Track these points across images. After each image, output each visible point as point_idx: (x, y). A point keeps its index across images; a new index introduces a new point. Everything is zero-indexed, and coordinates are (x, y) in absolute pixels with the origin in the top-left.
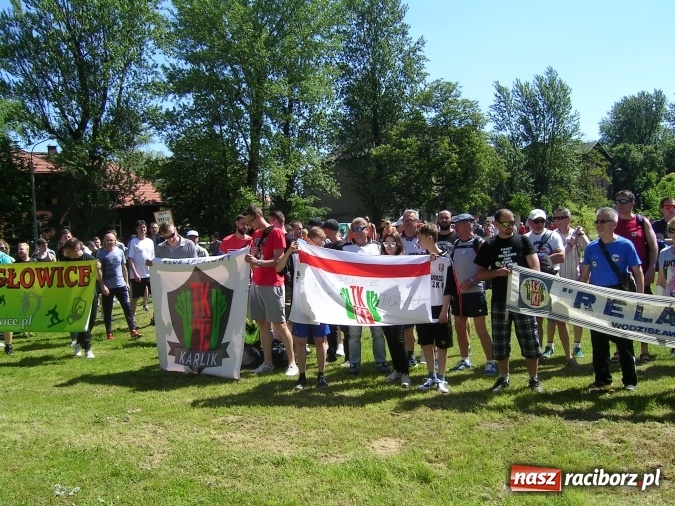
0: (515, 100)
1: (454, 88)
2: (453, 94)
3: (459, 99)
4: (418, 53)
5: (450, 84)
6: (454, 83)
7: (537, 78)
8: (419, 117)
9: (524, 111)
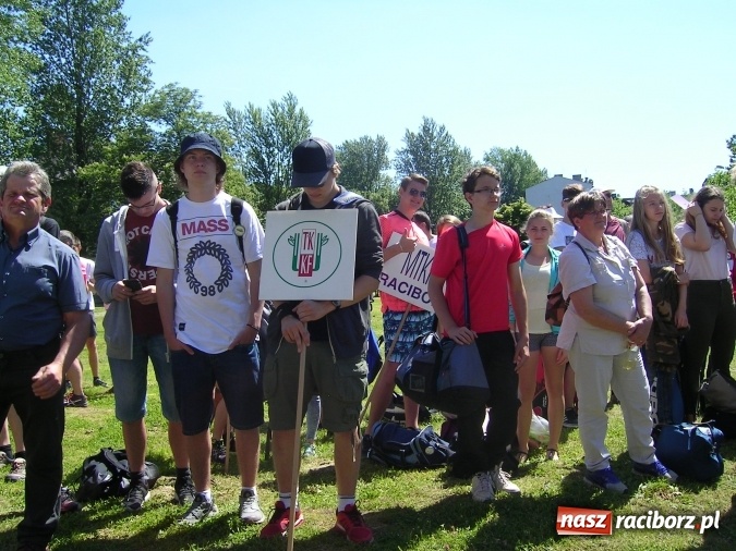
0: (246, 127)
1: (192, 96)
2: (191, 104)
3: (198, 111)
4: (141, 52)
5: (187, 91)
6: (192, 89)
7: (274, 105)
8: (144, 130)
9: (254, 142)
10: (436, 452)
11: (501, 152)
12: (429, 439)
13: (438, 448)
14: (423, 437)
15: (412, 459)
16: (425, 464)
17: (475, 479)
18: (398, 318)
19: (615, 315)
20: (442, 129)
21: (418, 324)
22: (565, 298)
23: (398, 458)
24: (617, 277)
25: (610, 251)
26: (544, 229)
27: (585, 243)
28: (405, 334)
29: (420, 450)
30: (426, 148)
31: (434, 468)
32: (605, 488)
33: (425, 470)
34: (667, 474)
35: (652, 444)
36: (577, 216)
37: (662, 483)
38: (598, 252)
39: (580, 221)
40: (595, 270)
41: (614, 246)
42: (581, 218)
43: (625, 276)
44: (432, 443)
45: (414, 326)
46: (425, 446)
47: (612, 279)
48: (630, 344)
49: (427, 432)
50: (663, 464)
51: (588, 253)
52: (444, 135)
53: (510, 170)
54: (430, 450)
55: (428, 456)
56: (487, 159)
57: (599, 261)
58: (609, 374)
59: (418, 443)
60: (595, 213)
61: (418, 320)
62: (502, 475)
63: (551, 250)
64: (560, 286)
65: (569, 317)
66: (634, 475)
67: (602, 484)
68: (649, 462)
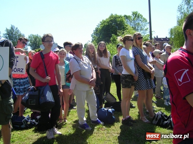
10: (31, 123)
11: (33, 35)
12: (28, 119)
13: (31, 122)
14: (27, 119)
15: (23, 126)
16: (28, 127)
17: (47, 132)
18: (16, 81)
19: (87, 79)
20: (17, 28)
21: (23, 82)
22: (72, 74)
23: (18, 126)
24: (86, 68)
25: (84, 60)
26: (64, 54)
27: (77, 58)
28: (19, 86)
29: (26, 123)
30: (12, 34)
31: (30, 128)
32: (86, 129)
33: (28, 129)
34: (101, 123)
35: (97, 115)
36: (74, 50)
37: (101, 126)
38: (81, 60)
39: (75, 51)
40: (80, 66)
41: (85, 59)
42: (76, 50)
43: (89, 67)
44: (29, 120)
45: (22, 83)
46: (27, 122)
47: (85, 68)
48: (91, 87)
49: (28, 117)
50: (100, 120)
51: (78, 61)
52: (17, 30)
53: (36, 40)
54: (29, 123)
55: (28, 125)
56: (29, 37)
57: (81, 63)
58: (85, 96)
59: (25, 121)
60: (79, 49)
61: (23, 81)
62: (56, 129)
63: (65, 61)
64: (70, 71)
65: (73, 80)
66: (92, 124)
67: (85, 128)
68: (96, 120)
